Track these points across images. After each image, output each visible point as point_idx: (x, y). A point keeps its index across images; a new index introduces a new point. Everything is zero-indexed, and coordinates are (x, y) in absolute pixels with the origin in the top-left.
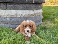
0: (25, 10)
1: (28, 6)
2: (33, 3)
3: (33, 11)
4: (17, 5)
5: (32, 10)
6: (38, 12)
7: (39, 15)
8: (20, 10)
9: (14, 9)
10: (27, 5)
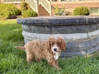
0: (75, 33)
1: (79, 28)
2: (86, 24)
3: (86, 34)
4: (65, 28)
5: (85, 32)
6: (94, 35)
7: (96, 38)
8: (69, 33)
9: (61, 33)
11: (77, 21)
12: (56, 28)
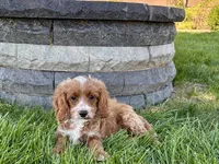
1: (129, 32)
5: (143, 44)
7: (166, 64)
9: (79, 43)
10: (128, 29)
11: (126, 9)
12: (67, 26)
